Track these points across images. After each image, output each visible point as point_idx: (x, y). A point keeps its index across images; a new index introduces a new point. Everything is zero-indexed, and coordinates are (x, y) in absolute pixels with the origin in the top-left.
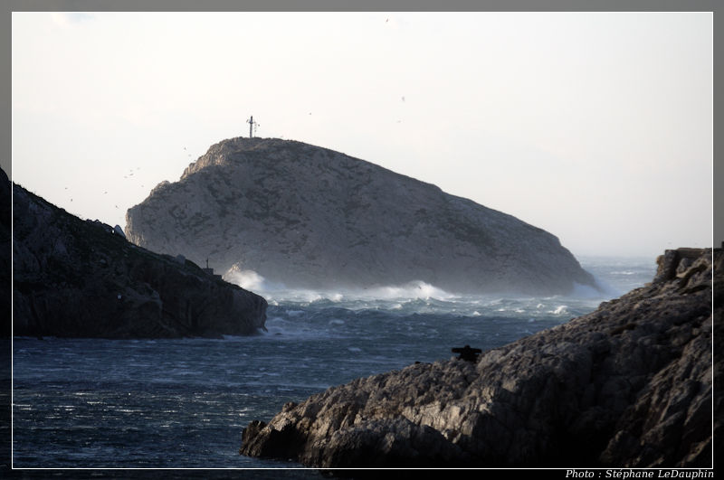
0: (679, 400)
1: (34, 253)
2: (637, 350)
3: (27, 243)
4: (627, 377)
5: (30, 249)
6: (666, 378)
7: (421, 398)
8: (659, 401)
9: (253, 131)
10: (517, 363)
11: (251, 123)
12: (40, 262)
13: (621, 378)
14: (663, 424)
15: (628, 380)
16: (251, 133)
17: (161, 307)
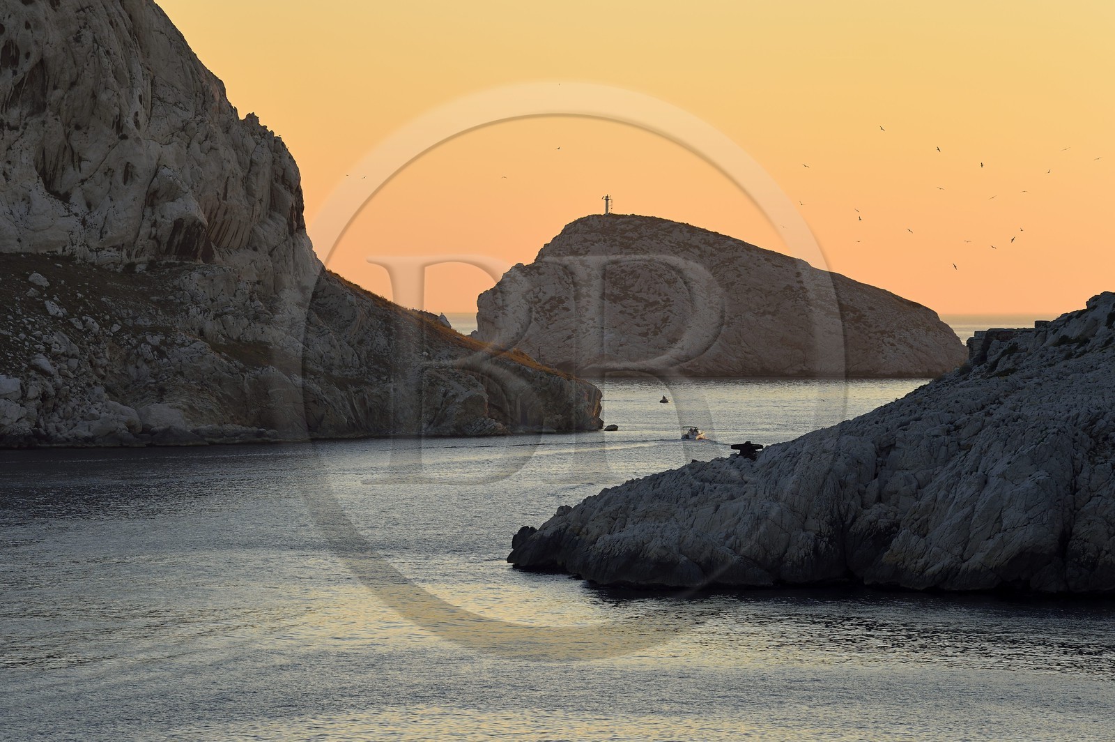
0: (965, 496)
1: (352, 346)
2: (924, 443)
3: (345, 337)
4: (913, 472)
5: (349, 343)
6: (954, 472)
7: (695, 499)
8: (946, 496)
9: (609, 208)
10: (795, 459)
11: (607, 200)
12: (359, 356)
13: (907, 473)
14: (948, 522)
15: (914, 475)
16: (607, 209)
17: (486, 401)
